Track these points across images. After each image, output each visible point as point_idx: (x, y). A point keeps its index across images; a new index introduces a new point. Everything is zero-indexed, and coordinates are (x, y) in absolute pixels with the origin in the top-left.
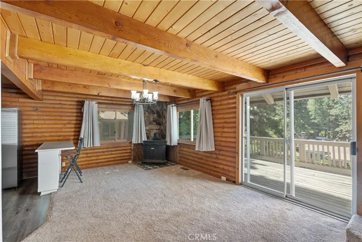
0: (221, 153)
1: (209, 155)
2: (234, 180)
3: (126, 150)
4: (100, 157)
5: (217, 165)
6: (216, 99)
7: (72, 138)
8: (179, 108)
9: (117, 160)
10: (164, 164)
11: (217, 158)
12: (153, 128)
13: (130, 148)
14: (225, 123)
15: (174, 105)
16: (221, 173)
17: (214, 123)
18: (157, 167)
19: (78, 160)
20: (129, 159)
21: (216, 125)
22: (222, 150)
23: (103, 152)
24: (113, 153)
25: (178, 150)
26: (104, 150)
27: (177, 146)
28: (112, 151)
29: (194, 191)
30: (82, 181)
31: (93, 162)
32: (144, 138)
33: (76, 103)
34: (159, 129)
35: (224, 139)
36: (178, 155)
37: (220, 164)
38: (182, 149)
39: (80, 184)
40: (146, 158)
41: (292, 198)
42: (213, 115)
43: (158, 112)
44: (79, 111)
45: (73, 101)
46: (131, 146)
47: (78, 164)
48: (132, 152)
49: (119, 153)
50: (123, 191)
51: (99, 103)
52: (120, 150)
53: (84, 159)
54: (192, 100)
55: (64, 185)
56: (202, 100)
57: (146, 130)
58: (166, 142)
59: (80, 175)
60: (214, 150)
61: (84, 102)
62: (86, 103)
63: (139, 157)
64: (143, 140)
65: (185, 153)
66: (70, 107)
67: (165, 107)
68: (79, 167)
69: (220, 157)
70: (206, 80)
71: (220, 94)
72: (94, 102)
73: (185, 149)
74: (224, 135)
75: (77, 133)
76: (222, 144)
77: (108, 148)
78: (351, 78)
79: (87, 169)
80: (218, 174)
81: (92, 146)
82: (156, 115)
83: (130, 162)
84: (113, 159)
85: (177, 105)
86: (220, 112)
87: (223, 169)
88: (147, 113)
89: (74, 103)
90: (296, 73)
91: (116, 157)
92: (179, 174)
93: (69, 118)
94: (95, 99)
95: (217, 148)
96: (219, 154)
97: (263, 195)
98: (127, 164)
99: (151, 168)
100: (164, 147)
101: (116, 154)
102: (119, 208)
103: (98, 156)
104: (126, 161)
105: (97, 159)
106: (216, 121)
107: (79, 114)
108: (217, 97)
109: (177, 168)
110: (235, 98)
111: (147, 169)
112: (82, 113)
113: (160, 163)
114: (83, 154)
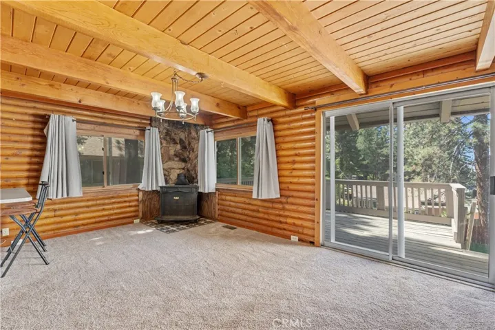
0: (290, 200)
1: (269, 205)
2: (312, 240)
3: (130, 202)
4: (81, 216)
5: (282, 219)
6: (281, 120)
7: (24, 181)
8: (217, 134)
9: (113, 220)
10: (196, 222)
11: (283, 209)
12: (175, 166)
13: (137, 198)
14: (296, 155)
15: (209, 130)
16: (291, 231)
17: (278, 157)
18: (185, 226)
19: (38, 223)
20: (136, 217)
21: (282, 159)
22: (292, 197)
23: (88, 207)
24: (106, 207)
25: (216, 200)
26: (90, 203)
27: (215, 193)
28: (104, 204)
29: (258, 262)
30: (48, 261)
31: (68, 224)
32: (162, 183)
33: (32, 118)
34: (183, 169)
35: (295, 180)
36: (217, 207)
37: (287, 217)
38: (224, 197)
39: (44, 268)
40: (164, 214)
41: (401, 259)
42: (276, 144)
43: (181, 141)
44: (37, 132)
45: (26, 114)
46: (138, 196)
47: (37, 229)
48: (141, 206)
49: (118, 208)
50: (136, 274)
51: (78, 121)
52: (119, 203)
53: (48, 221)
54: (240, 122)
55: (8, 273)
56: (260, 120)
57: (164, 169)
58: (197, 188)
59: (41, 249)
60: (279, 196)
61: (49, 116)
62: (54, 118)
63: (151, 213)
64: (160, 185)
65: (228, 203)
66: (18, 124)
67: (194, 134)
68: (40, 235)
69: (287, 207)
70: (273, 87)
71: (288, 112)
72: (69, 118)
73: (228, 198)
74: (295, 173)
75: (34, 174)
76: (292, 187)
77: (97, 200)
78: (490, 87)
79: (56, 239)
80: (285, 232)
81: (65, 196)
82: (178, 147)
83: (137, 221)
84: (107, 218)
85: (216, 131)
86: (287, 139)
87: (294, 224)
88: (164, 142)
89: (27, 118)
90: (411, 79)
91: (112, 215)
92: (225, 237)
93: (16, 145)
94: (70, 113)
95: (283, 194)
96: (287, 203)
97: (359, 259)
98: (131, 225)
99: (174, 229)
100: (195, 196)
101: (113, 209)
102: (134, 308)
103: (77, 214)
104: (130, 220)
105: (76, 220)
106: (282, 153)
107: (39, 139)
108: (283, 116)
109: (218, 227)
110: (314, 118)
111: (169, 232)
112: (45, 137)
113: (188, 221)
114: (48, 210)
